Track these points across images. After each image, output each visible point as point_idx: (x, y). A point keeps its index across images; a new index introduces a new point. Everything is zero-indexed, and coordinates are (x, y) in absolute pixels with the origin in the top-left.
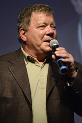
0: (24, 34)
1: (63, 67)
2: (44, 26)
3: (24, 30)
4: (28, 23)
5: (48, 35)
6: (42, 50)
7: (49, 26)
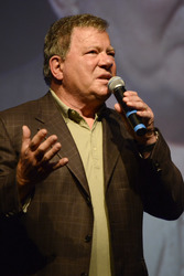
0: (59, 66)
1: (140, 126)
2: (95, 52)
3: (58, 60)
4: (67, 46)
5: (103, 67)
6: (93, 93)
7: (104, 53)
